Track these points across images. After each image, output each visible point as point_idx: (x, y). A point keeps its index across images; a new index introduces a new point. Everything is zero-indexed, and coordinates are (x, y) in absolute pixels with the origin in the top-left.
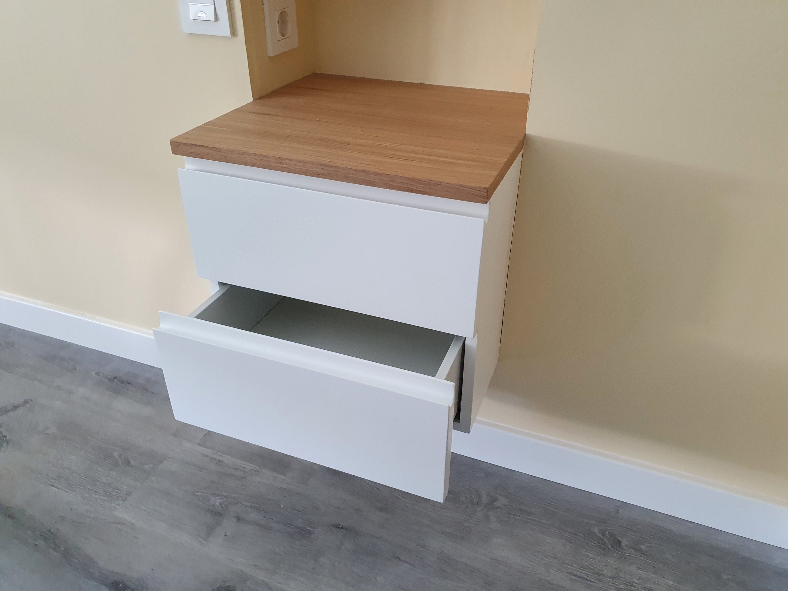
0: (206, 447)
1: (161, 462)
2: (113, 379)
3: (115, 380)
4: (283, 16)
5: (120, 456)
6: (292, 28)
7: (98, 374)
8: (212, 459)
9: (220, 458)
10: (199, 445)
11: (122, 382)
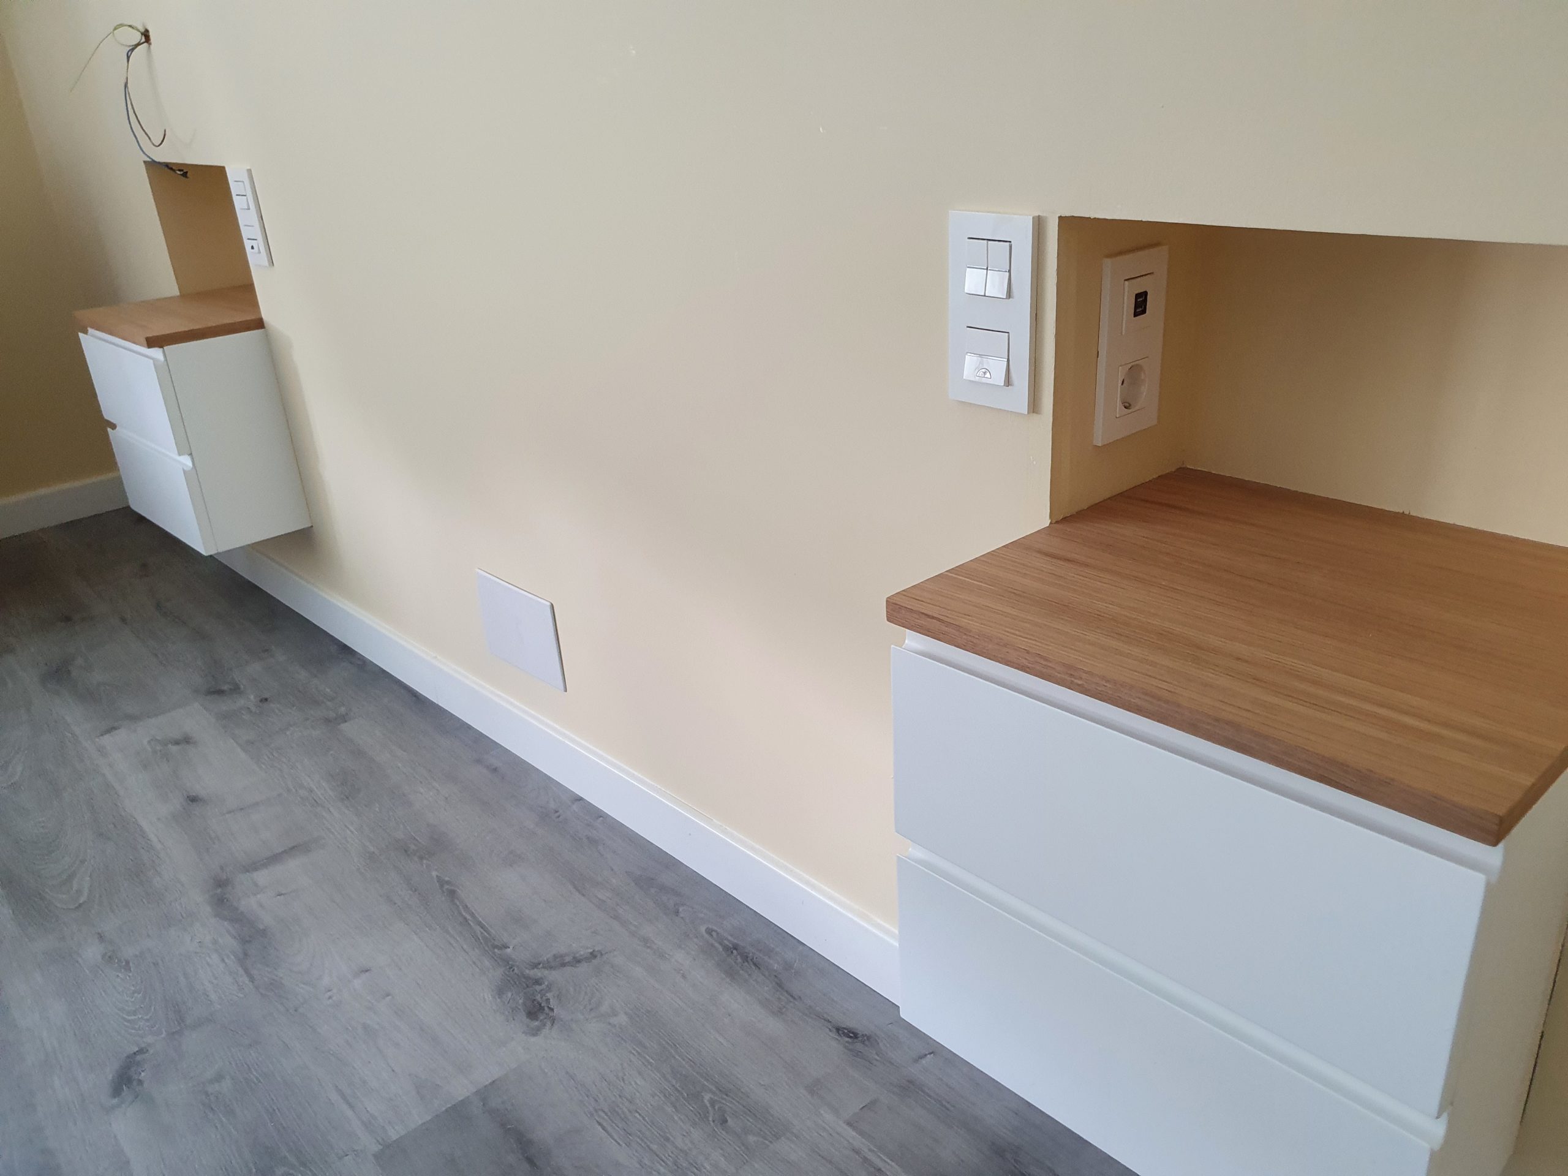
0: (862, 1133)
1: (777, 1137)
2: (733, 949)
3: (735, 951)
4: (1134, 373)
5: (713, 1103)
6: (1148, 393)
7: (709, 932)
8: (865, 1159)
9: (880, 1164)
10: (849, 1124)
11: (745, 958)
